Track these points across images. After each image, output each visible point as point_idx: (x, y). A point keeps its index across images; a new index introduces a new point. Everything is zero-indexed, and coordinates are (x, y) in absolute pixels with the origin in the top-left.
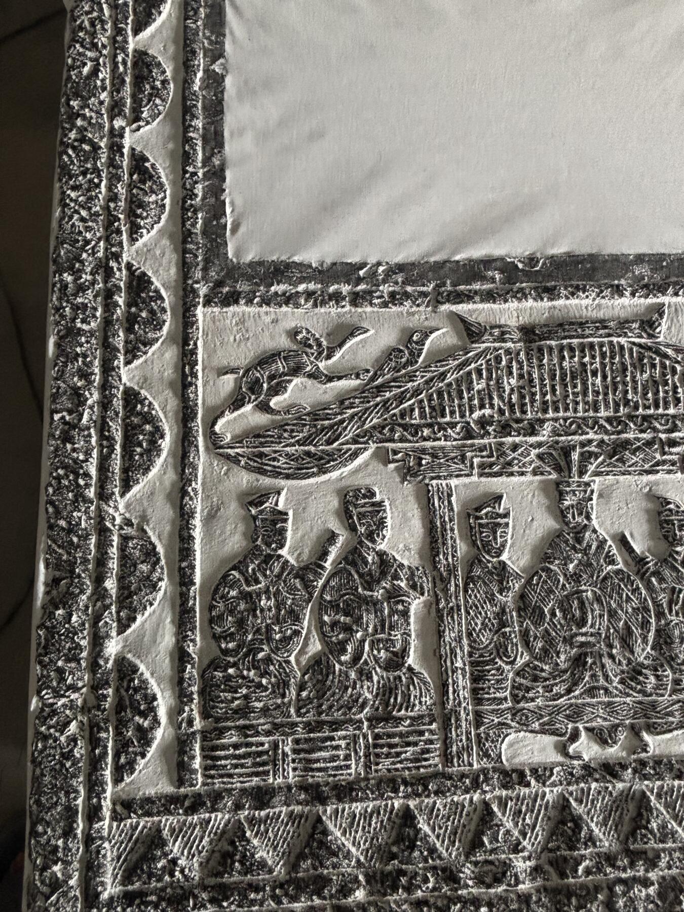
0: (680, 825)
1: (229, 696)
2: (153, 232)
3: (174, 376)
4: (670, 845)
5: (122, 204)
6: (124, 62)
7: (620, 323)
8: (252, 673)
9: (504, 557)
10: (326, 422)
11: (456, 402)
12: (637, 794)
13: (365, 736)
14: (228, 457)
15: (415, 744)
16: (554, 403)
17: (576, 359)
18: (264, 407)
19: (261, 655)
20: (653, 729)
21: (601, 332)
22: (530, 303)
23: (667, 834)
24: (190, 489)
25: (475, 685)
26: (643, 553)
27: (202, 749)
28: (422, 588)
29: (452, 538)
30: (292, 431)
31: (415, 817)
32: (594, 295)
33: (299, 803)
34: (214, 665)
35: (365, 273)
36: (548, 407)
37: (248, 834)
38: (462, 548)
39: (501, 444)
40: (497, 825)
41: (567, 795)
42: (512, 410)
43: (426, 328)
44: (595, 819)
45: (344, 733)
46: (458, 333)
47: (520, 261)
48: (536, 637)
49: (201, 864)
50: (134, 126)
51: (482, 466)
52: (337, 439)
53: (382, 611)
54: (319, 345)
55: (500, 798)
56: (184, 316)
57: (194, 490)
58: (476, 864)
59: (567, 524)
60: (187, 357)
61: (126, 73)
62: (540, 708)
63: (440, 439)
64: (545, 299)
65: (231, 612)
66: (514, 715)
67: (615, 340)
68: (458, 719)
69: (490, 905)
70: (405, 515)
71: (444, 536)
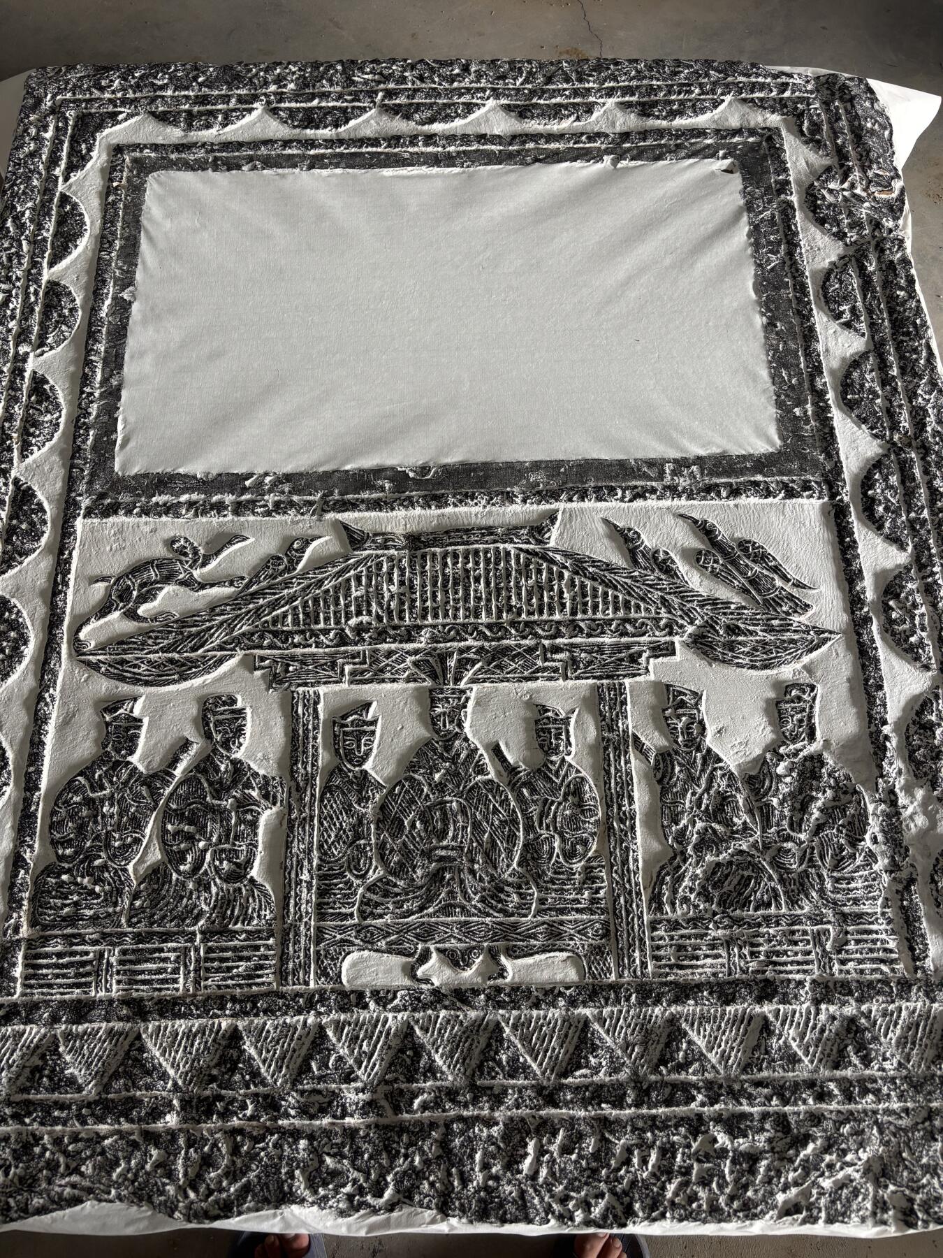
0: (535, 1060)
1: (59, 902)
2: (44, 450)
3: (45, 585)
4: (521, 1081)
5: (17, 423)
6: (36, 293)
7: (508, 530)
8: (86, 880)
9: (368, 766)
10: (194, 629)
11: (332, 608)
12: (491, 1026)
13: (197, 950)
14: (89, 664)
15: (248, 959)
16: (435, 609)
17: (459, 565)
18: (132, 615)
19: (97, 862)
20: (512, 953)
21: (487, 538)
22: (418, 511)
23: (518, 1068)
24: (47, 695)
25: (320, 900)
27: (26, 957)
28: (275, 797)
29: (313, 746)
30: (157, 638)
31: (242, 1038)
32: (483, 502)
33: (120, 1019)
34: (49, 870)
35: (250, 483)
36: (427, 614)
37: (61, 1049)
38: (323, 757)
39: (376, 651)
40: (329, 1050)
41: (412, 1023)
42: (390, 617)
43: (307, 536)
44: (440, 1050)
45: (174, 945)
46: (341, 541)
47: (411, 470)
48: (392, 850)
49: (10, 1079)
50: (39, 351)
51: (353, 673)
52: (202, 646)
53: (229, 820)
54: (196, 552)
55: (337, 1022)
56: (63, 527)
57: (51, 696)
58: (302, 1093)
59: (437, 732)
60: (61, 567)
61: (36, 301)
62: (388, 925)
63: (310, 646)
64: (433, 508)
65: (72, 818)
66: (358, 932)
67: (501, 546)
68: (297, 934)
69: (311, 1138)
70: (266, 723)
71: (305, 745)
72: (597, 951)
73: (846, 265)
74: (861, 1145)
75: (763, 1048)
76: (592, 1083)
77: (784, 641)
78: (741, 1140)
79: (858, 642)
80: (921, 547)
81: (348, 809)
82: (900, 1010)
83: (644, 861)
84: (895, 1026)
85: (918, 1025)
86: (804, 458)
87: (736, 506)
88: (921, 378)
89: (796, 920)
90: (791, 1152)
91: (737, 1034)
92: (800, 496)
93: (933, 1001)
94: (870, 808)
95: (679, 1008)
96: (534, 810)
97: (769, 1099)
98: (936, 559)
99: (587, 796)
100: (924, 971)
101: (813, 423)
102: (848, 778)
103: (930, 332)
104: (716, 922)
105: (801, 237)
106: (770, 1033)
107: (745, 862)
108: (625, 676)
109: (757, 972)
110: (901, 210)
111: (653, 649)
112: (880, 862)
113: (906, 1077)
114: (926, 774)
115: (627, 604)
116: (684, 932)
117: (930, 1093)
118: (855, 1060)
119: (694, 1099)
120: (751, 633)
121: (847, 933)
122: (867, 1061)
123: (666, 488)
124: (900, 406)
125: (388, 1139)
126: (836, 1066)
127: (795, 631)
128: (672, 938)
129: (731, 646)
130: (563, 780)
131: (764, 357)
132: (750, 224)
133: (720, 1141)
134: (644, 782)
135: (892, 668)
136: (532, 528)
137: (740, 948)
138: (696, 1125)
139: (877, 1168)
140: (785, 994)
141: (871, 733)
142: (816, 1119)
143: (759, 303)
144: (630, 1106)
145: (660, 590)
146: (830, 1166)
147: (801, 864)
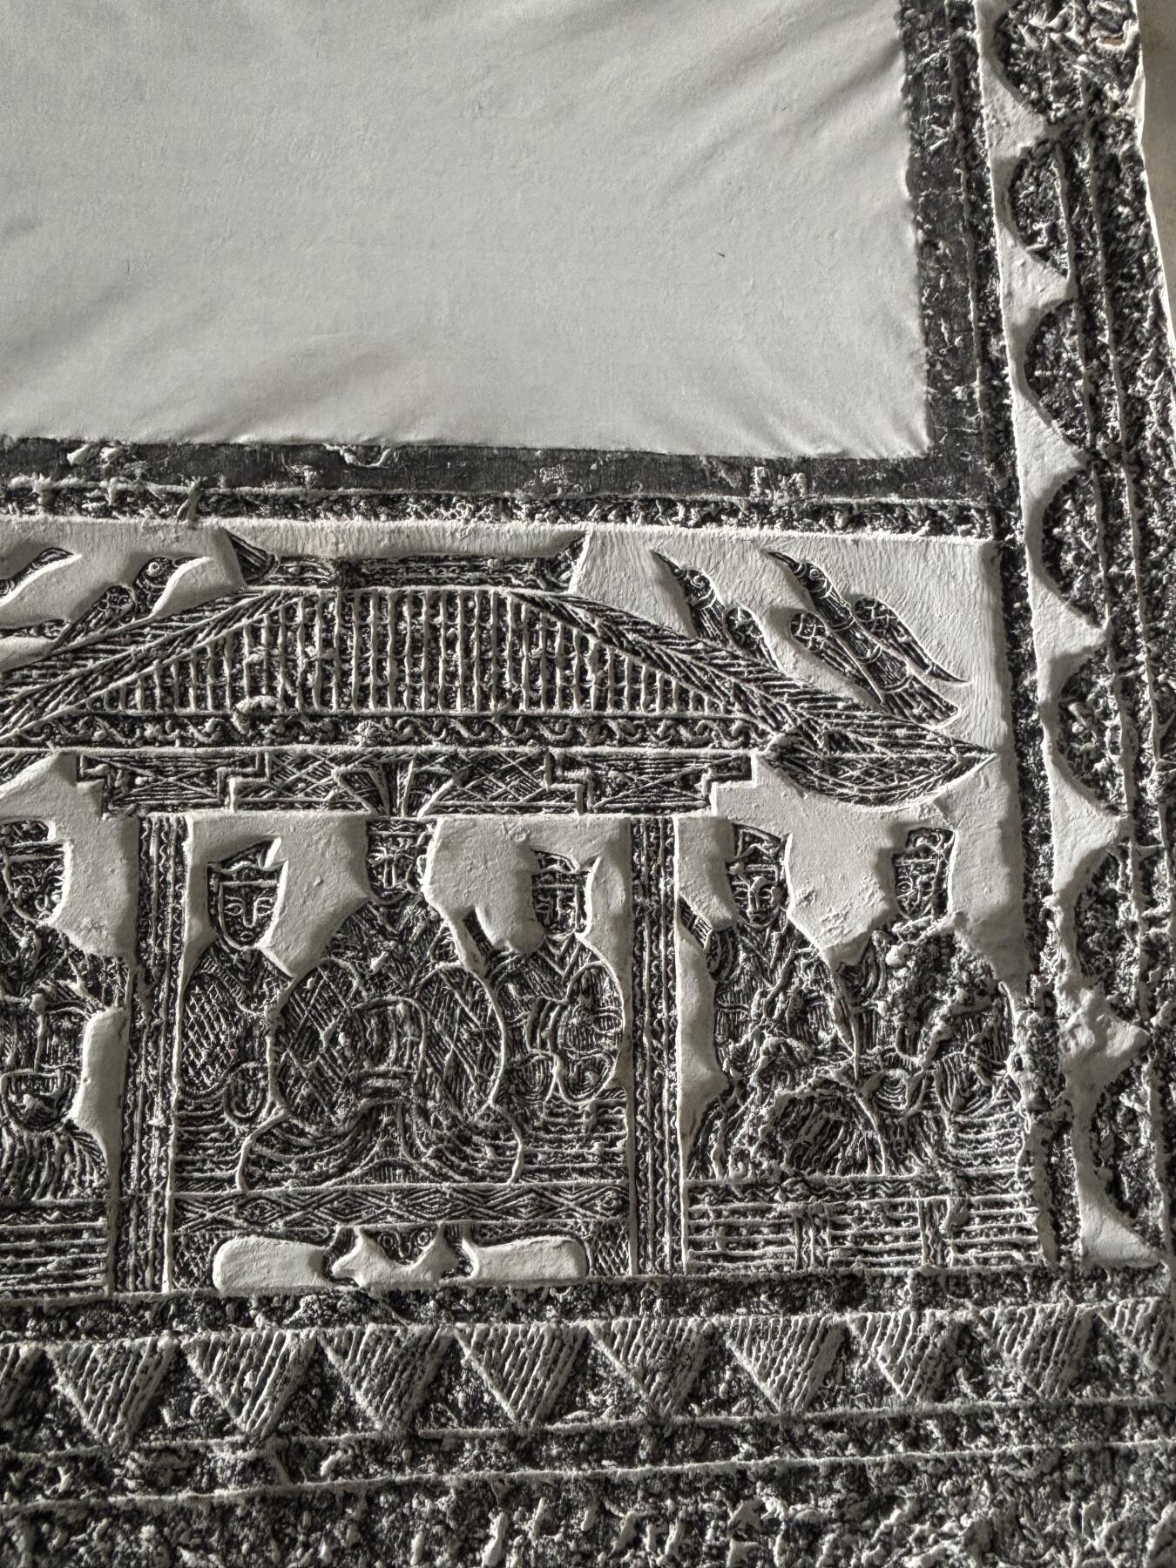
0: (508, 1396)
4: (485, 1429)
7: (503, 562)
9: (263, 944)
11: (210, 680)
12: (444, 1345)
15: (62, 1251)
16: (379, 689)
17: (423, 618)
20: (480, 1237)
21: (469, 575)
22: (358, 521)
23: (482, 1410)
25: (181, 1157)
26: (500, 941)
28: (109, 992)
29: (174, 909)
31: (52, 1372)
32: (465, 513)
35: (77, 458)
36: (367, 697)
38: (190, 927)
39: (280, 755)
40: (188, 1389)
41: (323, 1343)
42: (306, 700)
43: (171, 554)
44: (365, 1385)
46: (228, 567)
47: (349, 451)
48: (298, 1078)
51: (242, 791)
53: (32, 1028)
55: (204, 1345)
58: (148, 1453)
59: (378, 890)
62: (288, 1196)
63: (172, 743)
64: (383, 517)
66: (242, 1207)
67: (491, 590)
68: (142, 1211)
69: (160, 1522)
70: (97, 869)
71: (161, 907)
72: (608, 1234)
73: (1046, 155)
74: (965, 1509)
75: (839, 1375)
76: (588, 1431)
77: (911, 762)
78: (799, 1507)
79: (1020, 768)
80: (1122, 622)
81: (229, 1011)
82: (1032, 1313)
83: (685, 1095)
84: (1024, 1336)
85: (1055, 1334)
86: (962, 469)
87: (856, 542)
88: (1143, 351)
89: (899, 1189)
90: (868, 1522)
91: (804, 1355)
92: (950, 530)
93: (1080, 1300)
94: (1016, 1016)
95: (723, 1318)
96: (524, 1017)
97: (842, 1446)
98: (1141, 642)
99: (606, 997)
100: (1070, 1259)
101: (980, 413)
102: (987, 970)
103: (1162, 278)
104: (784, 1191)
105: (983, 101)
106: (852, 1355)
107: (832, 1099)
108: (673, 810)
109: (839, 1263)
110: (1132, 73)
111: (718, 768)
112: (1023, 1098)
113: (1032, 1408)
114: (1098, 970)
115: (683, 693)
116: (737, 1204)
117: (1064, 1431)
118: (966, 1388)
119: (736, 1450)
120: (864, 747)
121: (970, 1206)
122: (981, 1389)
123: (752, 507)
124: (1110, 394)
125: (280, 1520)
126: (940, 1397)
127: (929, 747)
128: (719, 1214)
129: (833, 767)
130: (571, 972)
131: (914, 298)
132: (909, 71)
133: (769, 1508)
134: (691, 973)
135: (1065, 808)
136: (541, 561)
137: (818, 1230)
138: (736, 1488)
139: (984, 1538)
140: (877, 1298)
141: (1027, 906)
142: (905, 1472)
143: (913, 205)
144: (643, 1463)
145: (735, 674)
146: (921, 1540)
147: (912, 1103)
